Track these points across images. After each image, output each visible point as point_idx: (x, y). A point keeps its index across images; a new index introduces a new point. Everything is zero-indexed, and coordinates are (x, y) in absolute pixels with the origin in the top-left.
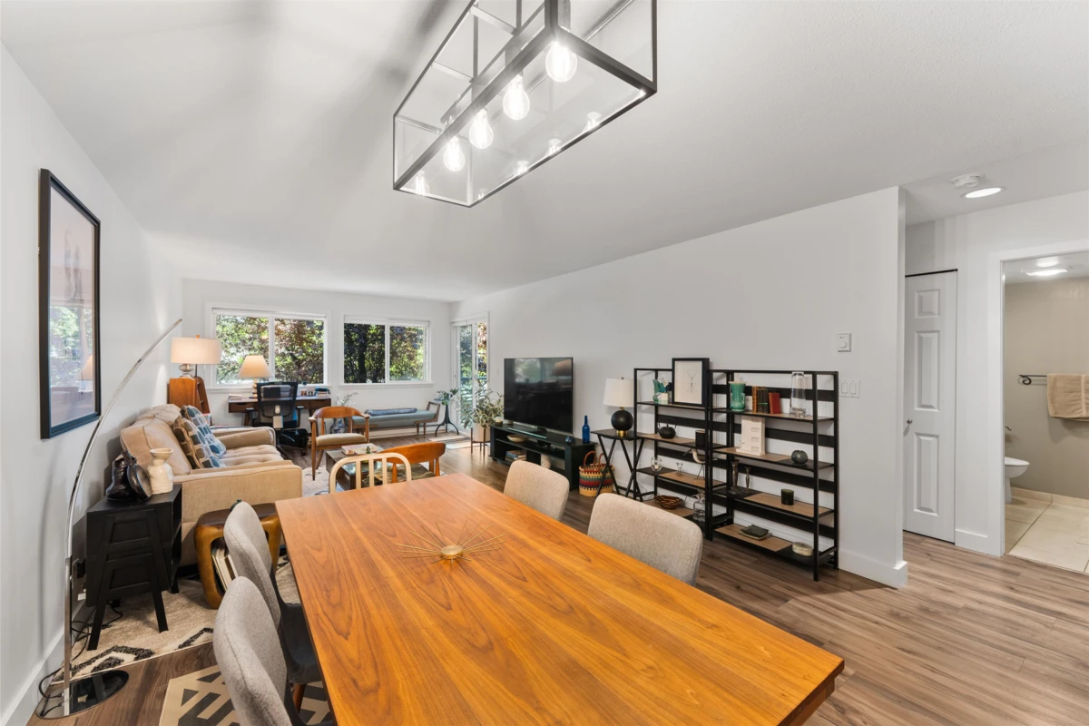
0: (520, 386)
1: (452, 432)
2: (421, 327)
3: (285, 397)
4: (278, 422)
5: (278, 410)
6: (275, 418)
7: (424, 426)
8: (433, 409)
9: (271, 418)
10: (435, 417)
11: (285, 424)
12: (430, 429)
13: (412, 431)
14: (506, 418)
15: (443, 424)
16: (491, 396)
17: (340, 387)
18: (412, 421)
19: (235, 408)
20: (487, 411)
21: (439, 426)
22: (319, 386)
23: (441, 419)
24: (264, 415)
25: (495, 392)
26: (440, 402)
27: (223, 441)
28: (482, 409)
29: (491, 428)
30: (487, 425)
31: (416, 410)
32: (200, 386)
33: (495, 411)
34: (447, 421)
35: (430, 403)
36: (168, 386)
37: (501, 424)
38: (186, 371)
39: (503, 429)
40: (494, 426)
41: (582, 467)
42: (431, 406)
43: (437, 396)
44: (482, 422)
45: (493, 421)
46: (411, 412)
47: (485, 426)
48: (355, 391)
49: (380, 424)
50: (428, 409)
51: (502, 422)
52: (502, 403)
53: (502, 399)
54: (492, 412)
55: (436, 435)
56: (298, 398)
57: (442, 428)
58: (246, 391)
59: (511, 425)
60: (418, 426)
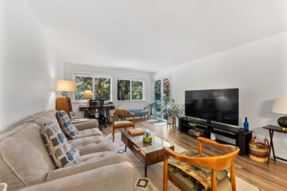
2: (142, 81)
3: (98, 105)
4: (97, 115)
5: (97, 110)
6: (96, 113)
7: (144, 116)
8: (146, 110)
10: (147, 113)
11: (100, 116)
12: (146, 117)
17: (116, 102)
19: (81, 109)
21: (149, 116)
22: (109, 101)
23: (149, 113)
24: (92, 112)
26: (149, 108)
27: (76, 127)
32: (69, 101)
34: (151, 114)
35: (145, 108)
36: (56, 101)
38: (64, 95)
39: (185, 119)
40: (180, 119)
45: (179, 116)
48: (121, 103)
50: (144, 110)
51: (184, 117)
55: (148, 119)
58: (86, 103)
59: (189, 118)
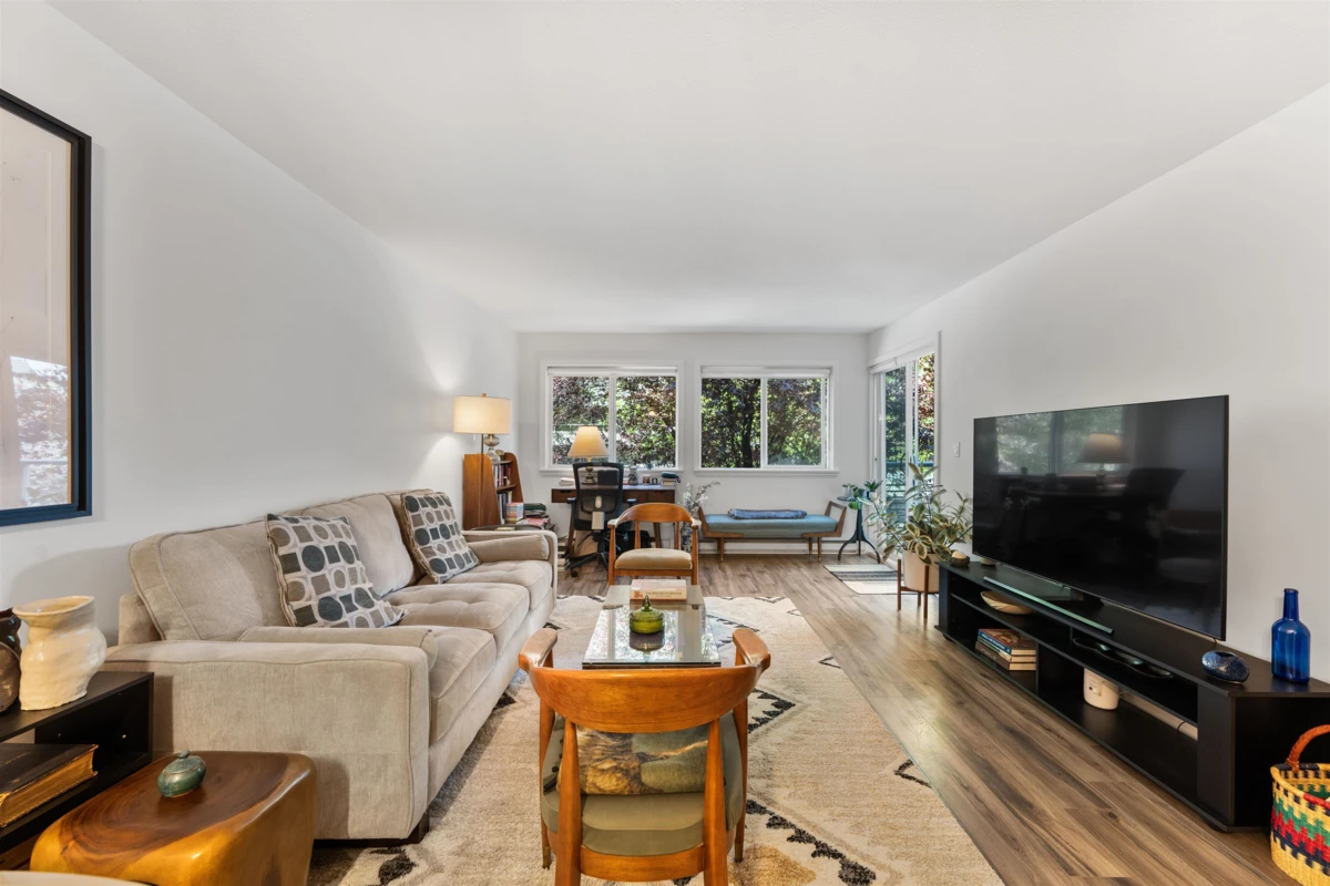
0: (1007, 480)
1: (870, 556)
2: (819, 376)
4: (598, 521)
5: (598, 503)
6: (594, 514)
7: (819, 542)
8: (836, 515)
9: (590, 513)
10: (837, 528)
13: (801, 548)
14: (976, 550)
15: (852, 541)
16: (943, 499)
17: (696, 472)
18: (797, 533)
19: (558, 496)
20: (930, 531)
21: (846, 543)
22: (665, 469)
23: (849, 531)
24: (582, 509)
25: (953, 491)
26: (846, 504)
28: (921, 524)
29: (942, 569)
30: (934, 558)
31: (804, 515)
32: (512, 465)
33: (951, 531)
34: (859, 536)
35: (831, 504)
36: (463, 464)
37: (965, 563)
38: (490, 444)
39: (970, 575)
40: (948, 566)
41: (1285, 771)
42: (833, 508)
43: (843, 492)
44: (921, 552)
45: (946, 553)
46: (797, 517)
47: (927, 561)
48: (718, 480)
49: (748, 533)
50: (828, 513)
51: (967, 560)
52: (969, 514)
53: (969, 507)
54: (944, 532)
55: (839, 558)
56: (625, 487)
57: (852, 547)
59: (990, 569)
60: (810, 541)
